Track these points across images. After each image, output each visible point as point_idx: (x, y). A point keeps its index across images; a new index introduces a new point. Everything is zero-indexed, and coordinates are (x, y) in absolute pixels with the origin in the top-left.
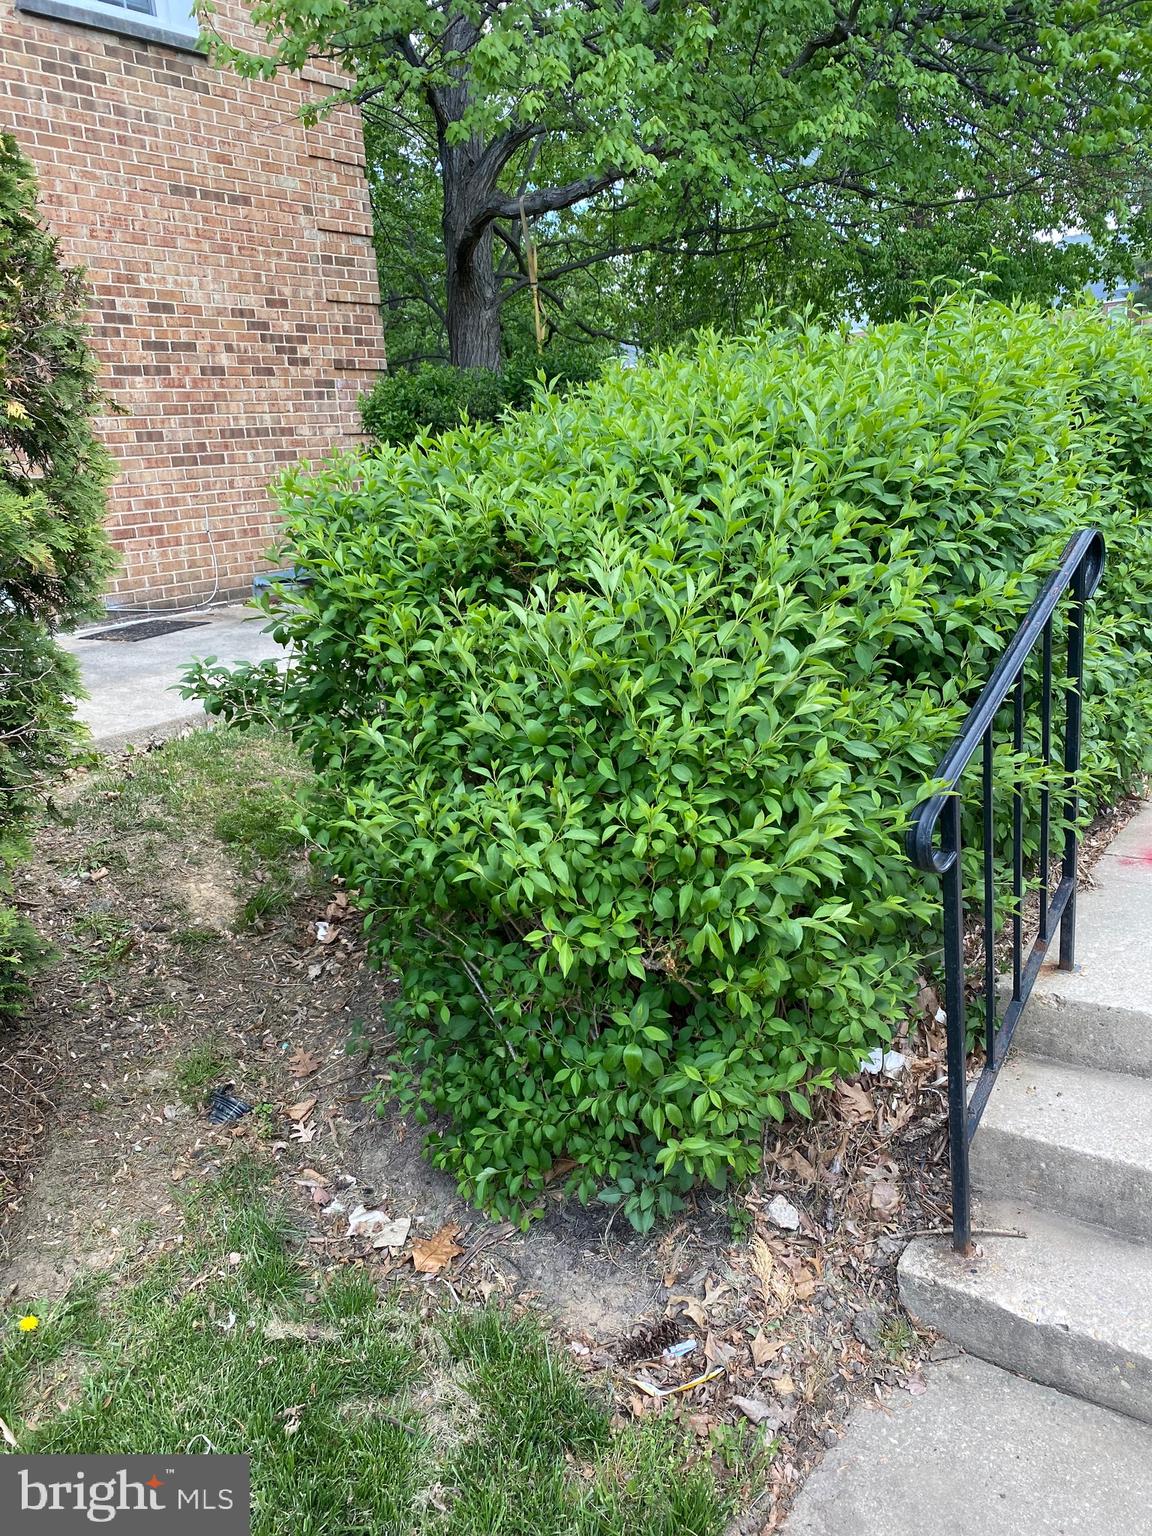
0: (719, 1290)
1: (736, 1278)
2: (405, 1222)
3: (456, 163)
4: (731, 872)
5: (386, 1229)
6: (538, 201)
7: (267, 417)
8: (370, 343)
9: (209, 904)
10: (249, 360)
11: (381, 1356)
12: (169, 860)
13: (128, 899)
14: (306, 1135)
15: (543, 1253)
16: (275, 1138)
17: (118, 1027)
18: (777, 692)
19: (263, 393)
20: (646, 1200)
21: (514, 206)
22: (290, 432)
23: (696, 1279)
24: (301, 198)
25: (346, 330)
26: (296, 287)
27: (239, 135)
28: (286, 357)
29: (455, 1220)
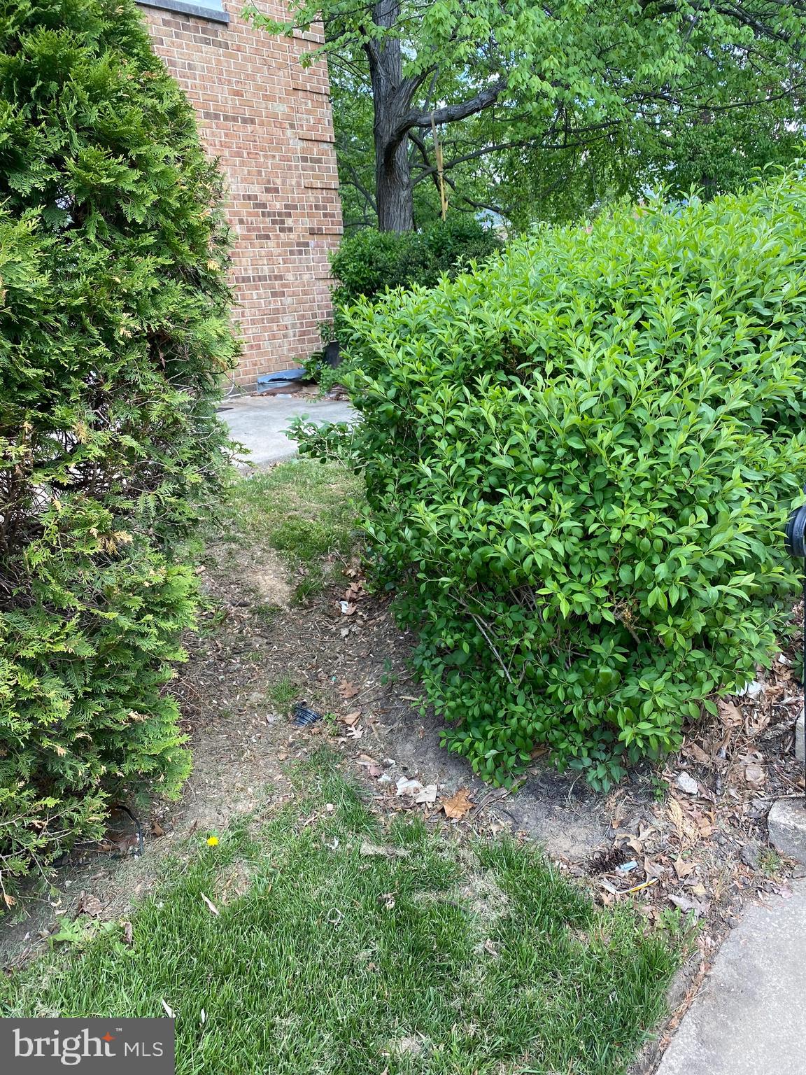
0: (648, 832)
1: (659, 824)
2: (434, 788)
3: (383, 89)
4: (673, 554)
5: (422, 792)
6: (444, 114)
7: (266, 268)
8: (332, 216)
9: (272, 589)
10: (254, 230)
11: (435, 866)
12: (243, 560)
13: (220, 586)
14: (357, 734)
15: (526, 807)
16: (338, 735)
17: (227, 666)
18: (703, 437)
19: (263, 252)
20: (601, 772)
21: (427, 119)
22: (280, 278)
23: (633, 824)
24: (289, 118)
25: (317, 207)
26: (284, 178)
27: (248, 77)
28: (278, 227)
29: (466, 787)
